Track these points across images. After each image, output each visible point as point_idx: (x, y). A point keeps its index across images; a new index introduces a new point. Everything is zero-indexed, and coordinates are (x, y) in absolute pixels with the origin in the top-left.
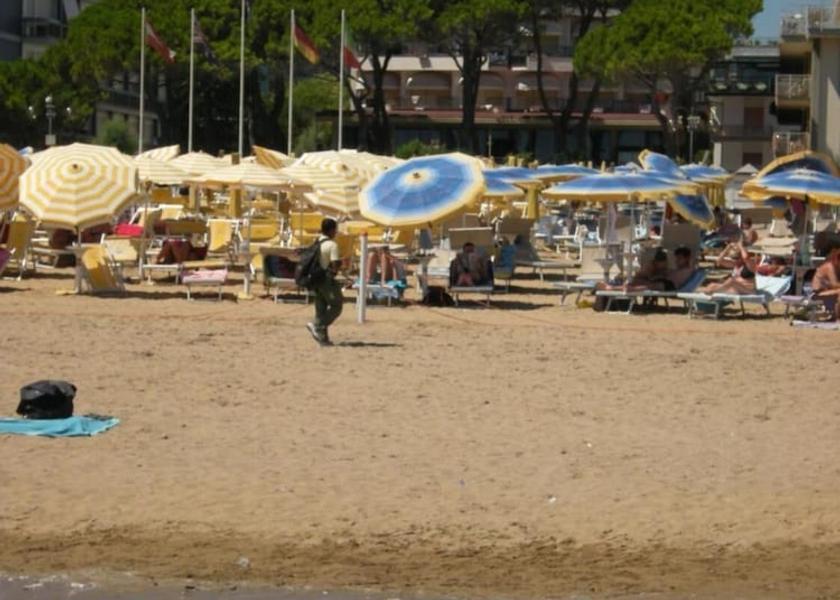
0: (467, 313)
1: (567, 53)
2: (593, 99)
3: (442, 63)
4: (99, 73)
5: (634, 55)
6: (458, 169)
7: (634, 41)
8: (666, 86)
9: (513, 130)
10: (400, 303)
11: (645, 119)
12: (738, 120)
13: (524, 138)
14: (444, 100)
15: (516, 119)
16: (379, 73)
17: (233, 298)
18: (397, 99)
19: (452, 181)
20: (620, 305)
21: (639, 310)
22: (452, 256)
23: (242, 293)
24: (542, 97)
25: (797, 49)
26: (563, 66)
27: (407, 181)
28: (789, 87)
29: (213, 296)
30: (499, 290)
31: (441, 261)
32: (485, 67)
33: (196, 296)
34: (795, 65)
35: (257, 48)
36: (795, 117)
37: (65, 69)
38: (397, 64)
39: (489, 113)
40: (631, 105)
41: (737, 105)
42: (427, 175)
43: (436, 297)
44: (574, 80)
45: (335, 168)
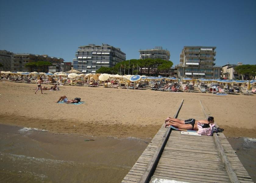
0: (139, 90)
1: (157, 68)
2: (159, 72)
3: (147, 69)
4: (118, 69)
5: (162, 68)
6: (139, 76)
7: (162, 67)
8: (165, 71)
9: (152, 74)
10: (133, 89)
11: (163, 73)
12: (172, 74)
13: (154, 75)
14: (147, 72)
15: (153, 73)
16: (141, 69)
17: (118, 88)
18: (143, 71)
19: (138, 78)
20: (154, 90)
21: (155, 90)
22: (139, 84)
23: (119, 88)
24: (155, 71)
25: (177, 68)
26: (157, 69)
27: (134, 77)
28: (175, 71)
29: (116, 88)
30: (144, 88)
31: (138, 85)
32: (150, 69)
33: (114, 88)
34: (176, 69)
35: (131, 67)
36: (176, 74)
37: (115, 68)
38: (143, 68)
39: (150, 73)
40: (162, 72)
41: (172, 73)
42: (136, 77)
43: (137, 89)
44: (158, 70)
45: (130, 76)
